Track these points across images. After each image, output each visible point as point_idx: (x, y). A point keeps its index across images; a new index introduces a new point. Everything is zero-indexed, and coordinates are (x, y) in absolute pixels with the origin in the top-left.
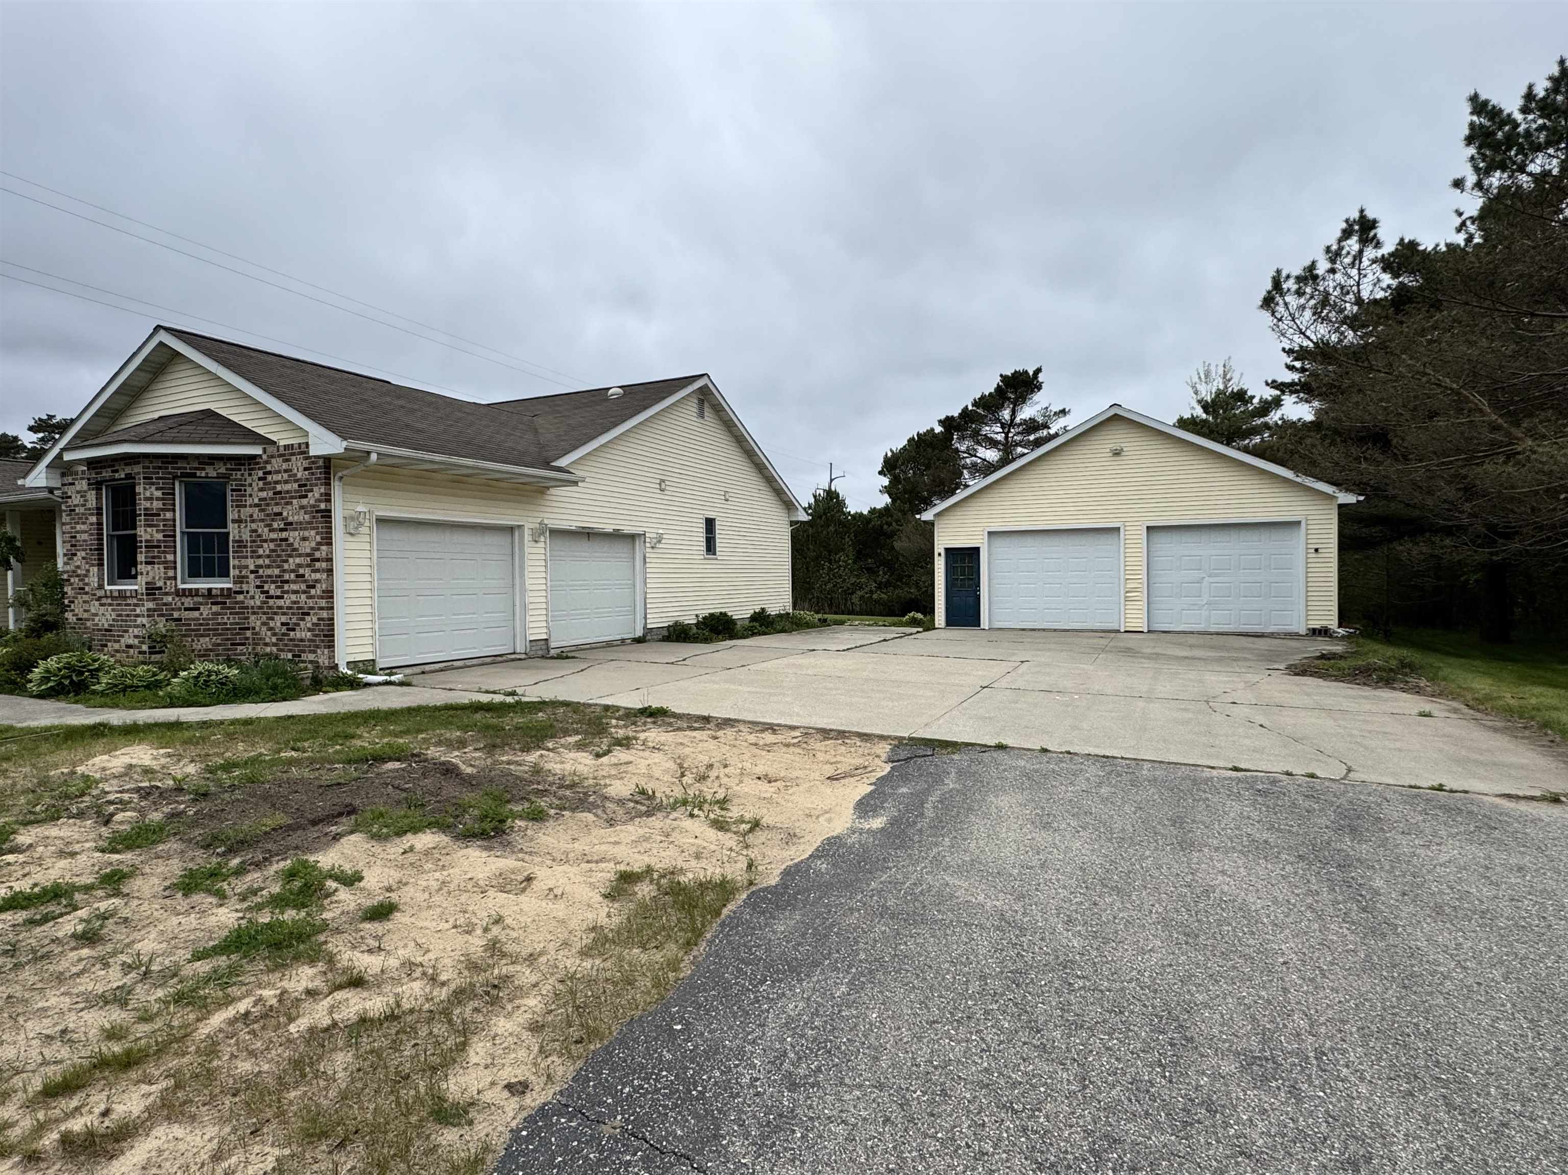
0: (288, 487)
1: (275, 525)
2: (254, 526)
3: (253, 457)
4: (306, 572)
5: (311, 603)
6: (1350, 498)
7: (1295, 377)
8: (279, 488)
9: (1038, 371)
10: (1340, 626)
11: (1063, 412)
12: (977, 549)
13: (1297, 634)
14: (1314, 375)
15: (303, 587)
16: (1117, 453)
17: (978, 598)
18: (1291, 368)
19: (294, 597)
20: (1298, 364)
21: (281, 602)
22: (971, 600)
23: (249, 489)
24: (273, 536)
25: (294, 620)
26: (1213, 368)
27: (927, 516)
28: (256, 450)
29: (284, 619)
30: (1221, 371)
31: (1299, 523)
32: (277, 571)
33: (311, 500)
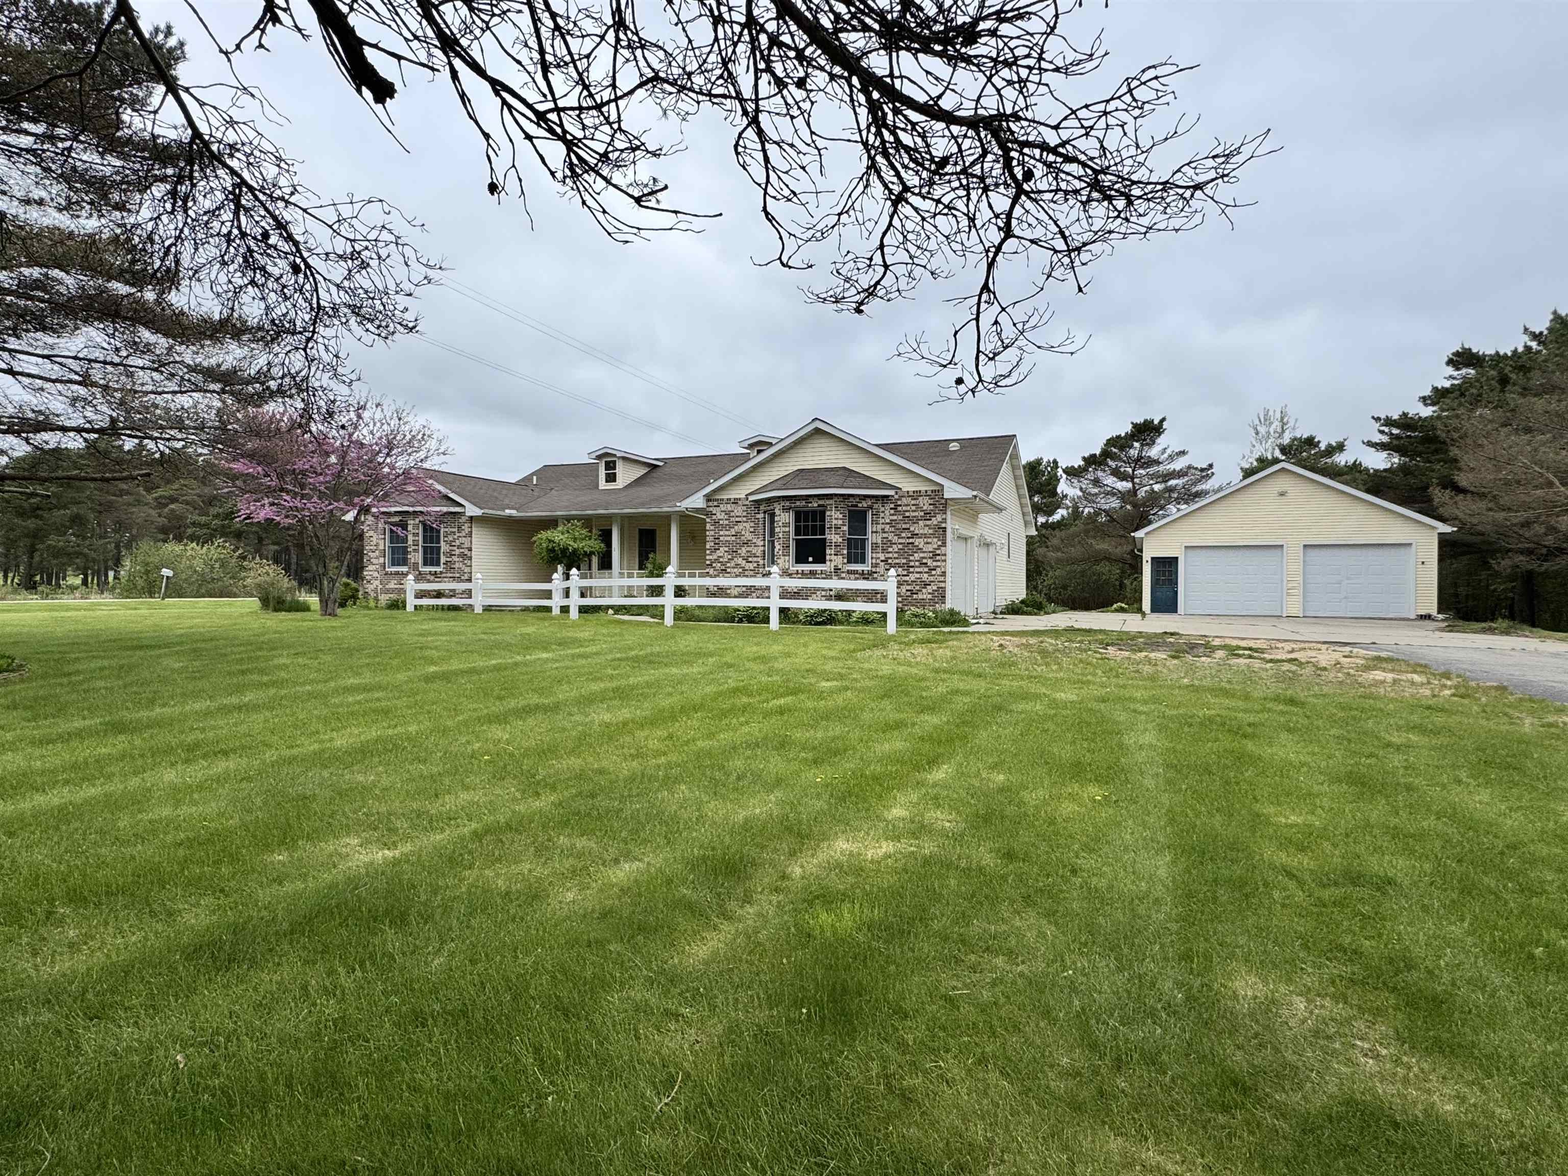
0: (916, 514)
1: (903, 535)
2: (885, 535)
3: (887, 496)
4: (929, 562)
5: (932, 579)
6: (1447, 529)
7: (1385, 439)
8: (907, 514)
9: (1163, 420)
10: (1439, 613)
11: (1183, 453)
12: (1175, 559)
13: (1408, 620)
14: (1398, 437)
15: (926, 570)
16: (1282, 494)
17: (1176, 593)
18: (1382, 432)
19: (918, 576)
20: (1386, 429)
21: (907, 578)
22: (1170, 594)
23: (882, 515)
24: (901, 541)
25: (918, 588)
26: (1271, 413)
27: (1139, 534)
28: (891, 492)
29: (909, 588)
30: (1278, 415)
31: (1410, 544)
32: (904, 561)
33: (934, 521)
